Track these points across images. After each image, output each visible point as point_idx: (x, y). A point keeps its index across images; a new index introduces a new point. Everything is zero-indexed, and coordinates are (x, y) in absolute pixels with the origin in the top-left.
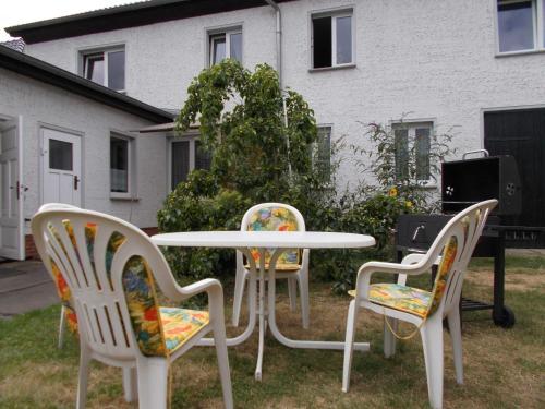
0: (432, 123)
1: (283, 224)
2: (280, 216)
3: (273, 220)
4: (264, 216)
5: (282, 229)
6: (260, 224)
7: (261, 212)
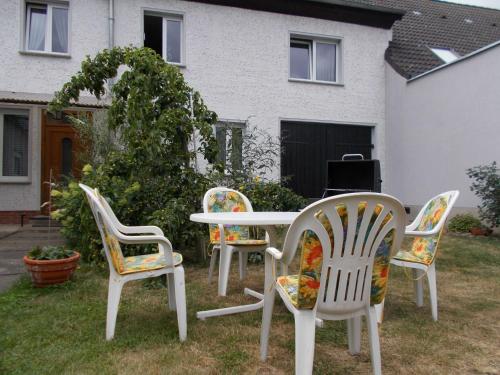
0: (244, 124)
1: (236, 206)
2: (232, 199)
3: (229, 203)
4: (220, 199)
5: (236, 210)
6: (218, 206)
7: (217, 195)
